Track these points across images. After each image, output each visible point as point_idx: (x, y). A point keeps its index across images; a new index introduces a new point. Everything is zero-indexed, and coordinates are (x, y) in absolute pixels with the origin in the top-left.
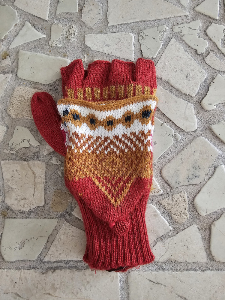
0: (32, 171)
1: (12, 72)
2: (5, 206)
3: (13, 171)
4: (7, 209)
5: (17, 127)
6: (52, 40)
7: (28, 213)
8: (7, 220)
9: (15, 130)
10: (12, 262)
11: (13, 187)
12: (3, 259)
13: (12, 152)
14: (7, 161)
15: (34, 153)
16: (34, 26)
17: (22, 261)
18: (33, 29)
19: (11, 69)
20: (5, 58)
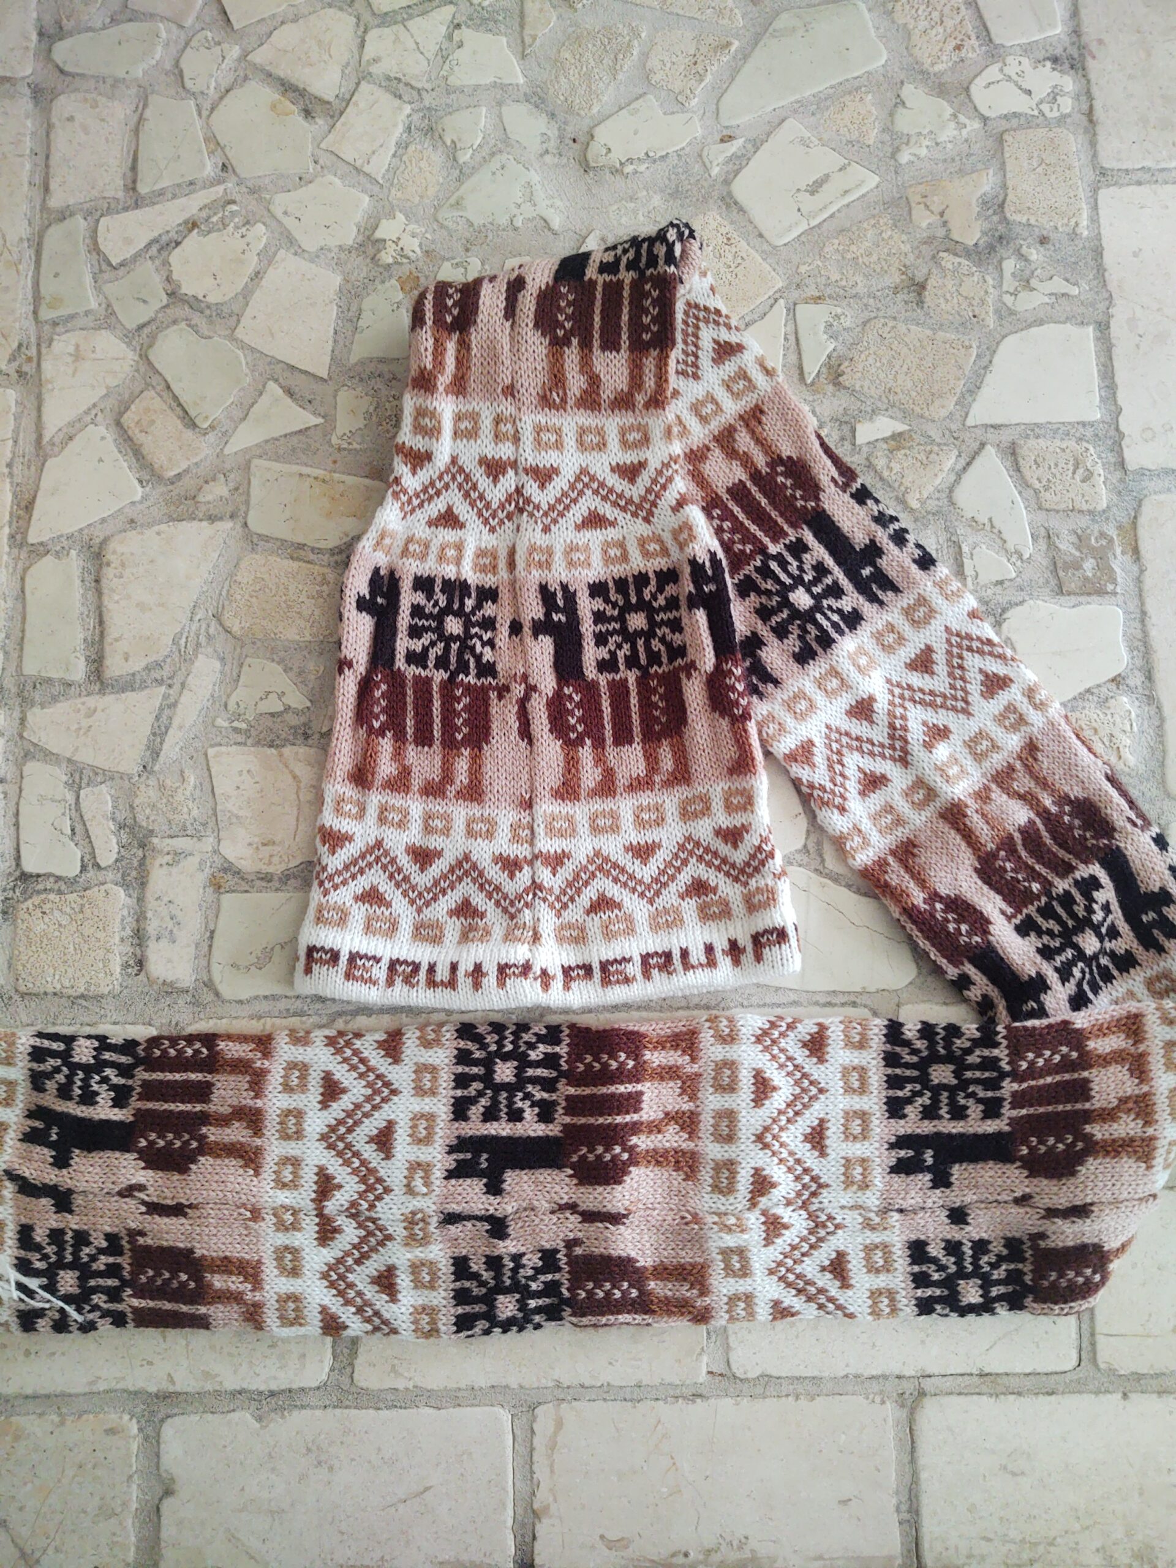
0: (291, 772)
1: (231, 517)
2: (219, 861)
3: (241, 773)
4: (225, 870)
5: (249, 660)
6: (339, 431)
7: (280, 879)
8: (227, 899)
9: (245, 668)
10: (241, 1002)
11: (241, 813)
12: (217, 994)
13: (236, 724)
14: (223, 749)
15: (295, 727)
16: (290, 393)
17: (266, 997)
18: (289, 400)
19: (230, 509)
20: (214, 479)
